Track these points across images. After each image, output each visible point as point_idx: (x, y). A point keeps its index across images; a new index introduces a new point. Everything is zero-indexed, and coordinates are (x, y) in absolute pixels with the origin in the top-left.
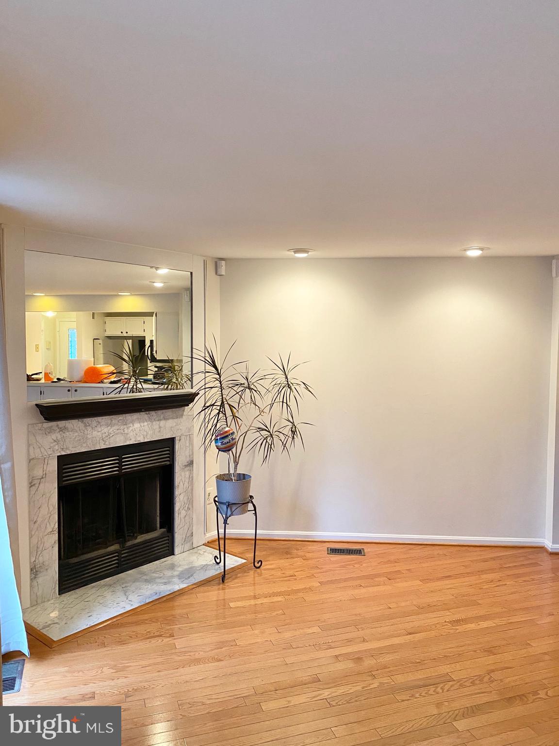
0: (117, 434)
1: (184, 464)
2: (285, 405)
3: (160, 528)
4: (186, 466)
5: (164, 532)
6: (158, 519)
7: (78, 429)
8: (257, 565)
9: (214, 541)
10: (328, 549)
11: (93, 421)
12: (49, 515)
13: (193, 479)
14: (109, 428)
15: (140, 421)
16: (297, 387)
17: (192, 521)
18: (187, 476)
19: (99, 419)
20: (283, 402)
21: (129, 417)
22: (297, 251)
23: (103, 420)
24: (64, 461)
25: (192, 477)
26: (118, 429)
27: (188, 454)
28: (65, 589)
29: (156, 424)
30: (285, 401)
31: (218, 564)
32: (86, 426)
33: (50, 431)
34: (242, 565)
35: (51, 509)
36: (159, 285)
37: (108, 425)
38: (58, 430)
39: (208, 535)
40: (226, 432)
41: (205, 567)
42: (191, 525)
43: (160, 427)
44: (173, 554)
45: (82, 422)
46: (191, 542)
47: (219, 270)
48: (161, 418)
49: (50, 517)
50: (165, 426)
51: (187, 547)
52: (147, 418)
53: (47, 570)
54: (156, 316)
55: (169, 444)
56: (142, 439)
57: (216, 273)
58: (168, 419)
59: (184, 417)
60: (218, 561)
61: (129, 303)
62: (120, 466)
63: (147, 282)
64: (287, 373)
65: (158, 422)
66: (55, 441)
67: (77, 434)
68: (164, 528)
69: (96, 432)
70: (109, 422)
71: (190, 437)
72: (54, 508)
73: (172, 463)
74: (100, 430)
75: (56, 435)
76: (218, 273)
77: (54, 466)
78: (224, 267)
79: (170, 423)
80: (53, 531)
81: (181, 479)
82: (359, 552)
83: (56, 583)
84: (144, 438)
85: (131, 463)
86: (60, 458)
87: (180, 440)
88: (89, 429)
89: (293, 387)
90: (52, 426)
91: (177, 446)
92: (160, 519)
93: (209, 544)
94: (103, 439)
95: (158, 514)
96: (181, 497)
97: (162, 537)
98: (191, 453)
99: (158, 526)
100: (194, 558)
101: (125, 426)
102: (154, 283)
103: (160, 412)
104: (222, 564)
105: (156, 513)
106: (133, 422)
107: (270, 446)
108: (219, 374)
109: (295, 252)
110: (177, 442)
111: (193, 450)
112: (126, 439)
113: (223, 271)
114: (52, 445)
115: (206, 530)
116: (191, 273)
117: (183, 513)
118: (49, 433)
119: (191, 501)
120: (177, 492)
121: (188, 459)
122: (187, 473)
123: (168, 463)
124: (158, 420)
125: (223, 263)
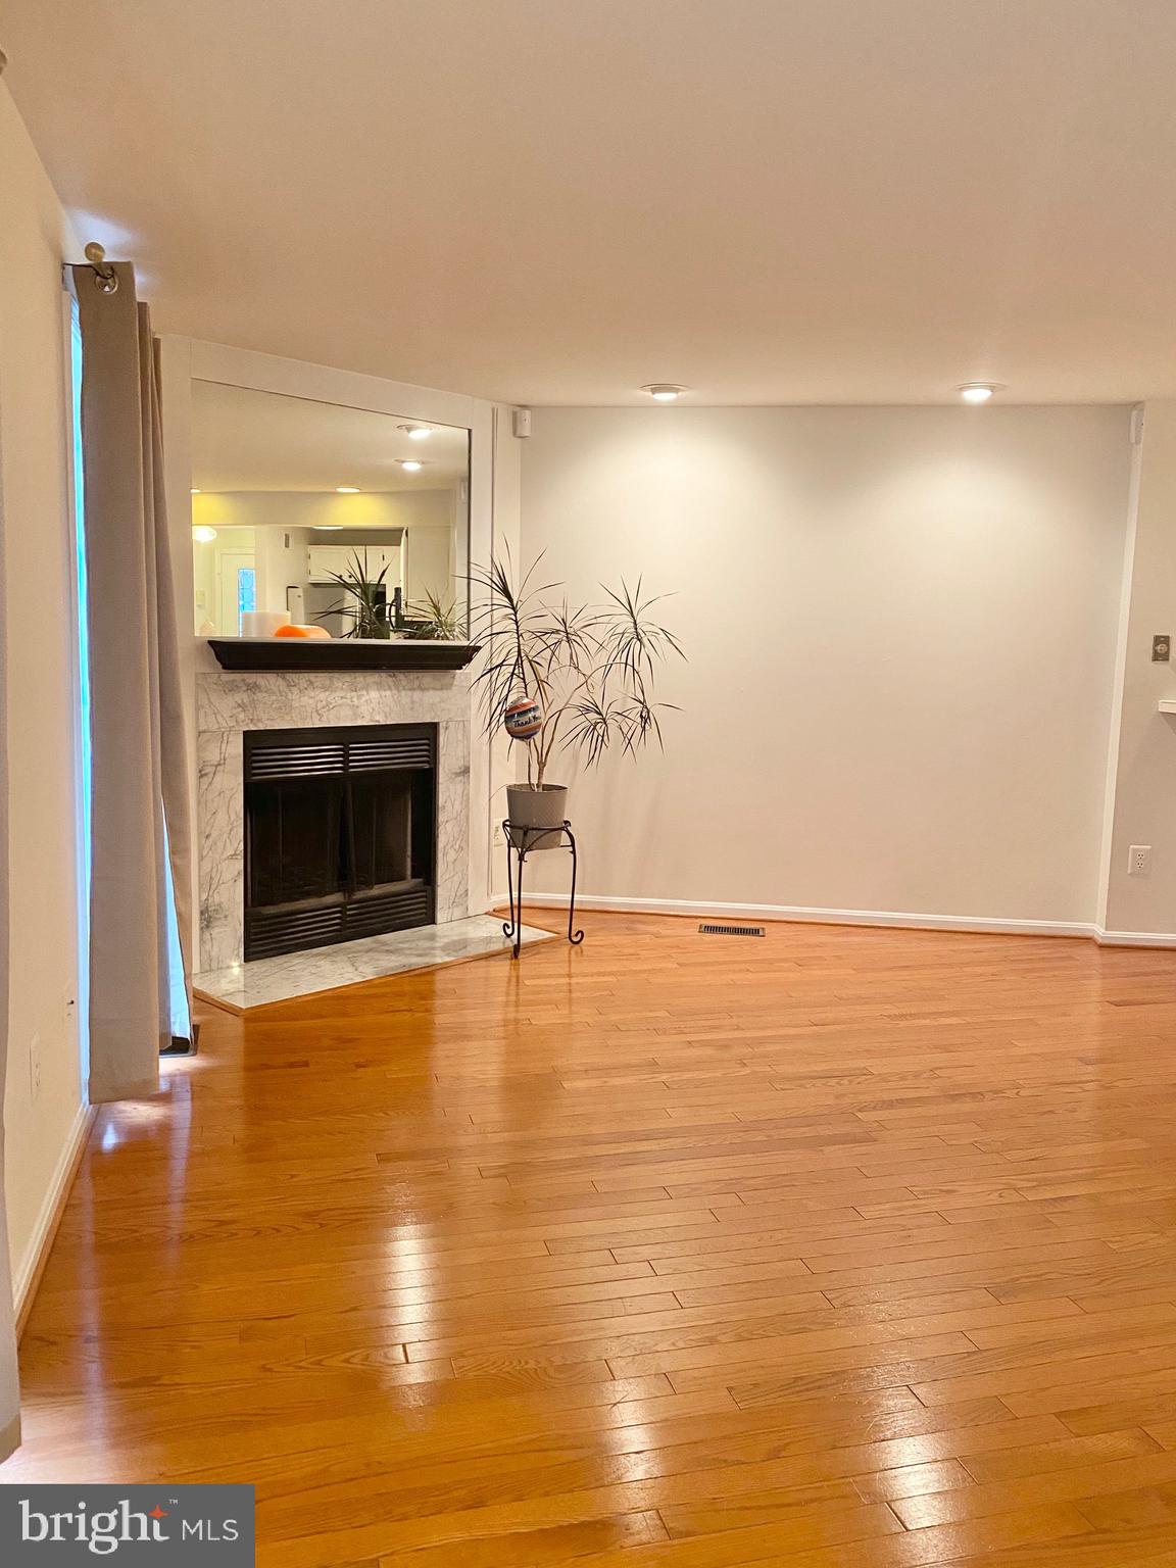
0: (340, 705)
1: (454, 771)
2: (629, 668)
3: (413, 877)
4: (457, 774)
5: (420, 883)
6: (409, 860)
7: (276, 689)
8: (575, 939)
9: (506, 910)
10: (700, 927)
11: (302, 678)
12: (230, 827)
13: (468, 799)
14: (327, 693)
15: (380, 686)
16: (652, 639)
17: (467, 870)
18: (460, 792)
19: (312, 676)
20: (626, 664)
21: (361, 678)
22: (658, 388)
23: (318, 679)
24: (255, 742)
25: (468, 794)
26: (342, 698)
27: (461, 754)
28: (254, 953)
29: (405, 697)
30: (630, 662)
31: (509, 936)
32: (289, 686)
33: (232, 688)
34: (550, 941)
35: (233, 817)
36: (412, 467)
37: (325, 689)
38: (245, 688)
39: (494, 898)
40: (524, 705)
41: (489, 940)
42: (465, 877)
43: (413, 702)
44: (433, 922)
45: (283, 678)
46: (464, 906)
47: (519, 428)
48: (415, 686)
49: (231, 831)
50: (421, 700)
51: (457, 913)
52: (391, 684)
53: (226, 917)
54: (407, 535)
55: (428, 733)
56: (381, 719)
57: (515, 432)
58: (428, 689)
59: (454, 688)
60: (509, 931)
61: (358, 510)
62: (346, 762)
63: (391, 461)
64: (635, 614)
65: (410, 693)
66: (239, 706)
67: (274, 698)
68: (419, 877)
69: (306, 698)
70: (328, 682)
71: (464, 725)
72: (237, 816)
73: (432, 766)
74: (312, 694)
75: (242, 697)
76: (518, 434)
77: (237, 748)
78: (527, 423)
79: (431, 697)
80: (235, 854)
81: (449, 796)
82: (755, 932)
83: (240, 941)
84: (386, 717)
85: (364, 759)
86: (248, 736)
87: (447, 728)
88: (295, 690)
89: (645, 640)
90: (234, 681)
91: (443, 738)
92: (412, 861)
93: (496, 913)
94: (317, 711)
95: (409, 853)
96: (449, 826)
97: (413, 890)
98: (466, 753)
99: (409, 872)
100: (470, 928)
101: (354, 693)
102: (403, 462)
103: (413, 675)
104: (515, 936)
105: (405, 852)
106: (367, 688)
107: (600, 738)
108: (513, 608)
109: (654, 391)
110: (442, 731)
111: (468, 748)
112: (356, 716)
113: (526, 429)
114: (234, 711)
115: (490, 892)
116: (470, 431)
117: (452, 855)
118: (230, 691)
119: (464, 835)
120: (442, 817)
121: (461, 763)
122: (459, 788)
123: (427, 766)
124: (410, 690)
125: (527, 413)
